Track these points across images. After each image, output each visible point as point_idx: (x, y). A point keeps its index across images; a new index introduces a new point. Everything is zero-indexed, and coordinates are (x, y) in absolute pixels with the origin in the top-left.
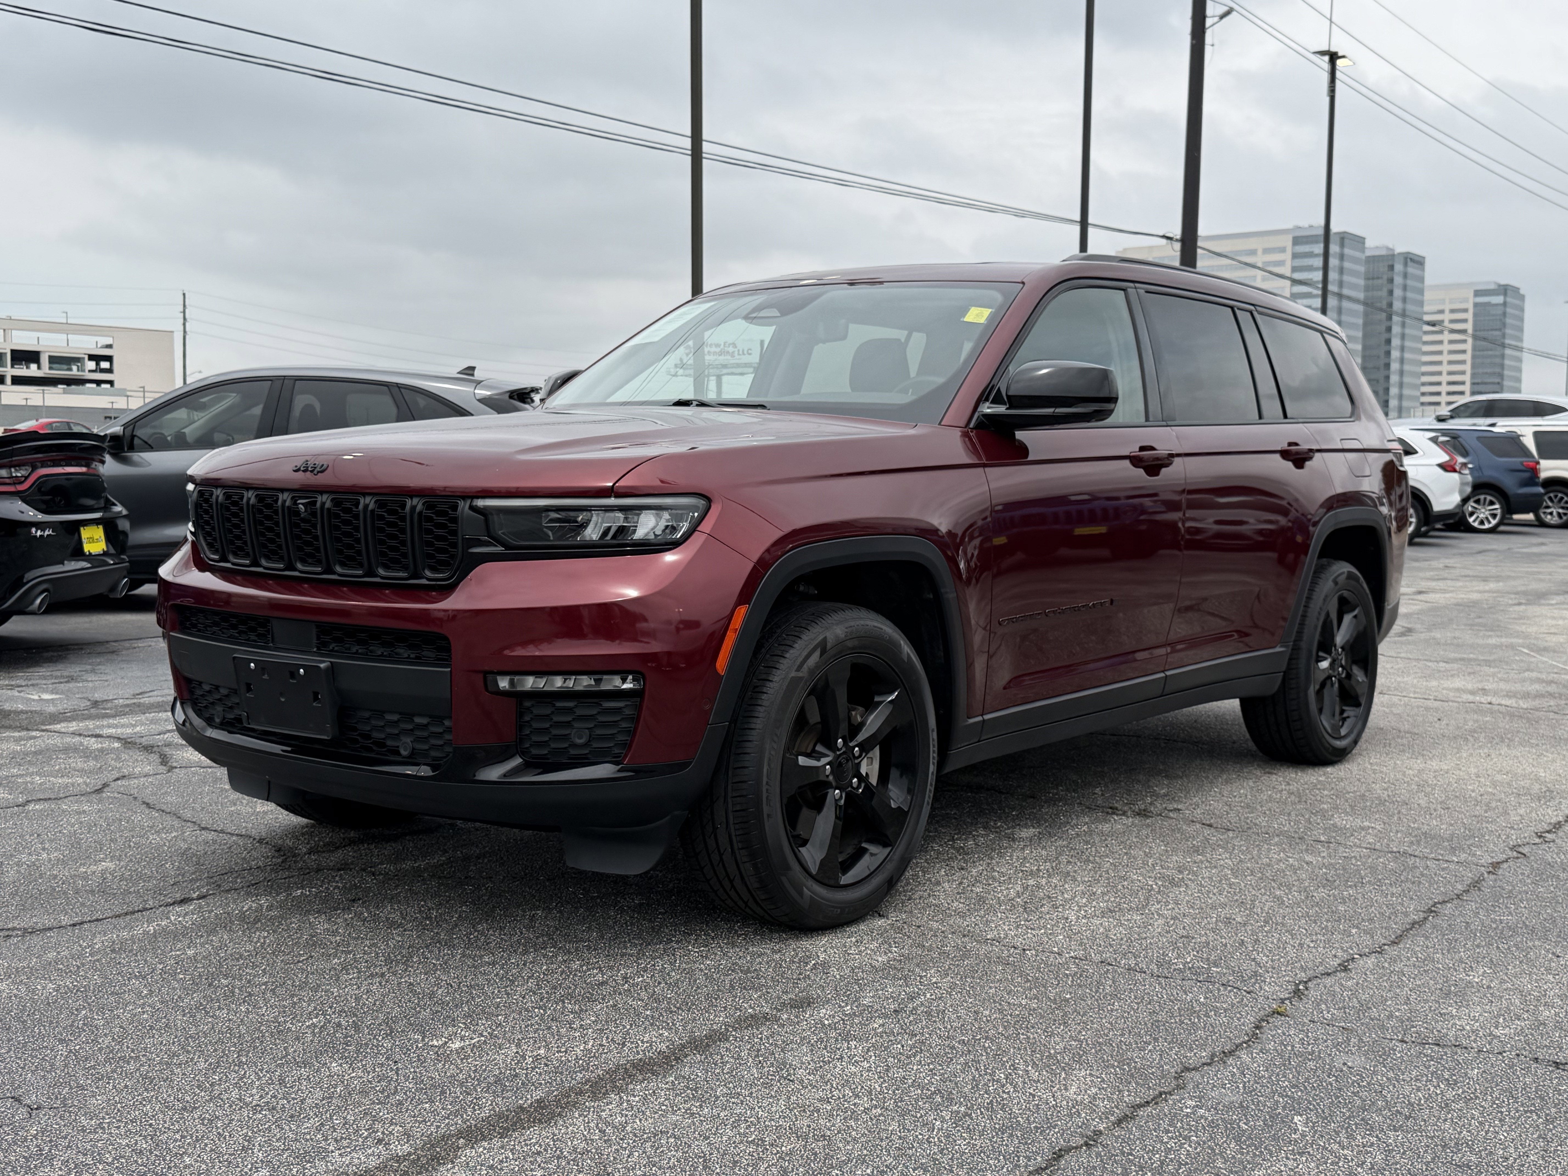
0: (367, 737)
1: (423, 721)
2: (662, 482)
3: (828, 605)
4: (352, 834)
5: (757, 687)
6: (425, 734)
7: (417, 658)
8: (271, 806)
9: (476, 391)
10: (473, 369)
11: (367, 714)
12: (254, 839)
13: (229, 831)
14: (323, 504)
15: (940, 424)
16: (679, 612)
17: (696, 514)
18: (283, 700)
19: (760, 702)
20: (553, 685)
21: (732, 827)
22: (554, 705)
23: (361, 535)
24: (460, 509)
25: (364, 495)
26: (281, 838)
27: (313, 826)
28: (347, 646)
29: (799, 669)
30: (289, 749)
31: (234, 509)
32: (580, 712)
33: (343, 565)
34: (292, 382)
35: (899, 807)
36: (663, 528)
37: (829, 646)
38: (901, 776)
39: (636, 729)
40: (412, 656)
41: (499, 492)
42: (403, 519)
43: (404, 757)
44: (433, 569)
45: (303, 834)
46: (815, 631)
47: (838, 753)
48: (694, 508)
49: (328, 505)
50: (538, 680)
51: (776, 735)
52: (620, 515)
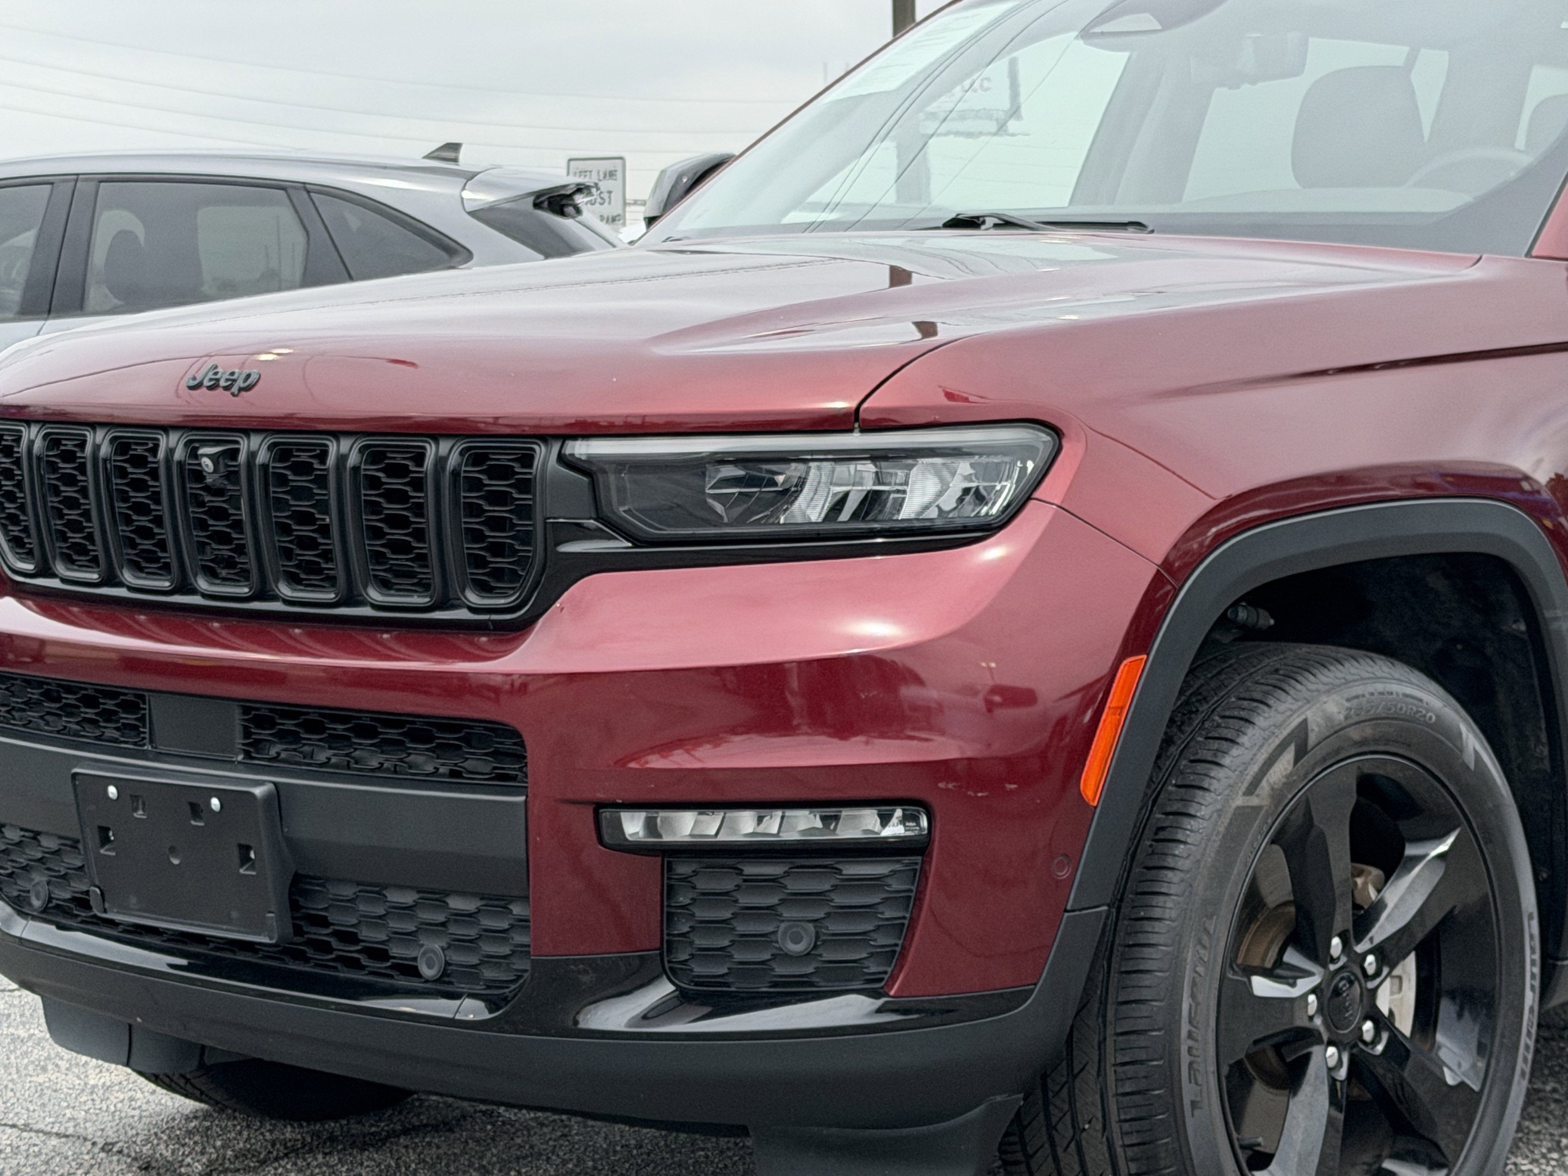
0: (350, 938)
1: (468, 905)
2: (950, 396)
3: (1304, 649)
4: (288, 1133)
5: (1163, 829)
6: (473, 932)
7: (453, 774)
8: (120, 1073)
9: (466, 194)
10: (454, 147)
11: (348, 891)
12: (94, 1144)
13: (41, 1126)
14: (252, 455)
15: (1528, 254)
16: (990, 669)
17: (1030, 465)
18: (176, 862)
19: (1170, 862)
20: (734, 830)
21: (1115, 1128)
22: (740, 872)
23: (331, 519)
24: (537, 462)
25: (336, 435)
26: (147, 1141)
27: (207, 1116)
28: (306, 749)
29: (1251, 790)
30: (183, 962)
31: (66, 468)
32: (794, 885)
33: (294, 580)
34: (93, 185)
35: (1462, 1084)
36: (959, 494)
37: (1312, 739)
38: (1460, 1016)
39: (913, 921)
40: (442, 770)
41: (612, 425)
42: (418, 484)
43: (427, 981)
44: (483, 588)
45: (190, 1133)
46: (1282, 707)
47: (1332, 967)
48: (1027, 451)
49: (262, 457)
50: (704, 818)
51: (1206, 931)
52: (868, 468)
